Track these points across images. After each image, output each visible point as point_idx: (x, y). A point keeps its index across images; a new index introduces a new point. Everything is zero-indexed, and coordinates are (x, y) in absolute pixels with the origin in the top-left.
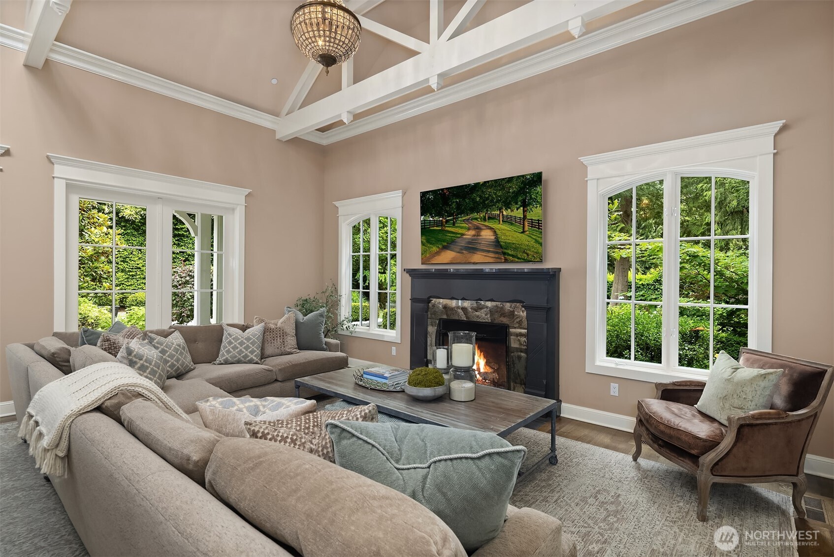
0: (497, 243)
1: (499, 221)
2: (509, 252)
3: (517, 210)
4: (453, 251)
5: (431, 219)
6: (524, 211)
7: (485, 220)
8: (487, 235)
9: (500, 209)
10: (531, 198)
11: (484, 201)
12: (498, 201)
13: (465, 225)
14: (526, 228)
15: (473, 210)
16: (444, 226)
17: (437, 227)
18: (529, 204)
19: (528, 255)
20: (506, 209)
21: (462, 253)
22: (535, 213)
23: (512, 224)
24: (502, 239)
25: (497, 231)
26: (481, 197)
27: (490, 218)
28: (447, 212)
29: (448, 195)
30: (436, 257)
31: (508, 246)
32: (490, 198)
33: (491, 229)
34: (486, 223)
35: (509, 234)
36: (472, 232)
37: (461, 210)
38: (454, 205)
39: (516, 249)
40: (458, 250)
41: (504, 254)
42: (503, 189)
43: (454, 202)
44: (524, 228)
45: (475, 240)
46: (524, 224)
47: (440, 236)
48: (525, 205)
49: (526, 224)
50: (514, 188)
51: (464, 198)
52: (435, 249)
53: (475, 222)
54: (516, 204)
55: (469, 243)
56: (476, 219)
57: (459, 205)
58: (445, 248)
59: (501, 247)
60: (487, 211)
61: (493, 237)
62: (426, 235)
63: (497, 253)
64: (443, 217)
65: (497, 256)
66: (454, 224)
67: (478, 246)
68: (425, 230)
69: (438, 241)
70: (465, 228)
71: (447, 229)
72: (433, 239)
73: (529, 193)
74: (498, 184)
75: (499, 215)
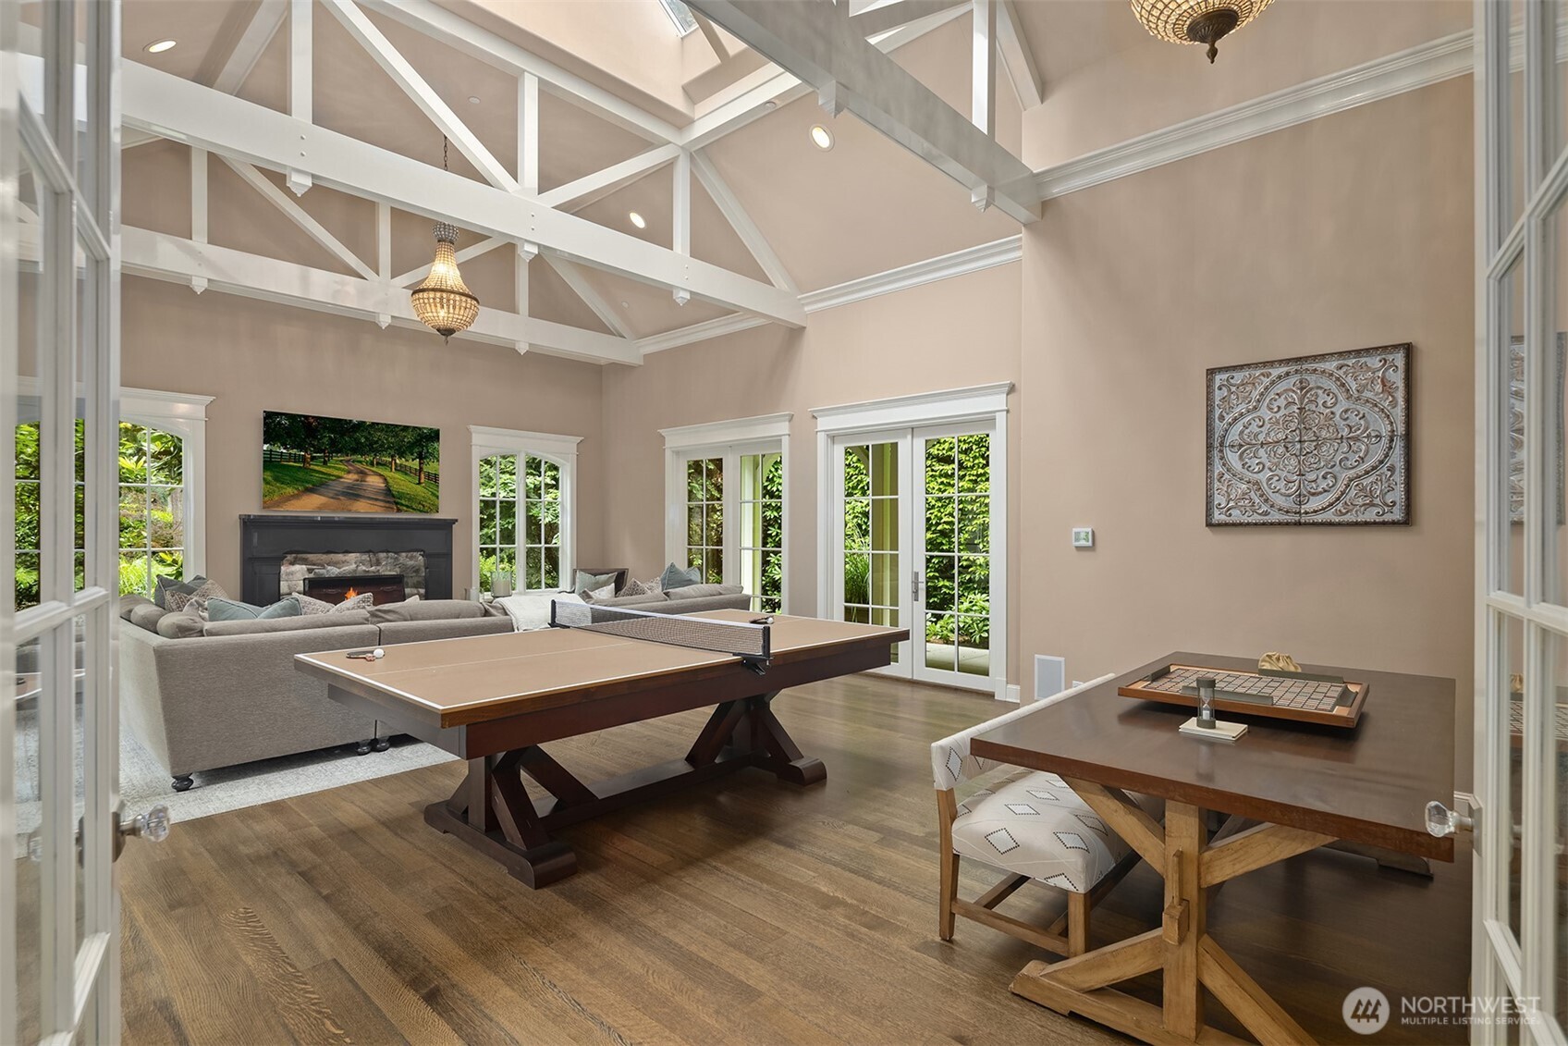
0: (388, 491)
1: (391, 468)
2: (403, 502)
3: (413, 460)
4: (324, 496)
5: (284, 451)
6: (420, 463)
7: (372, 464)
8: (374, 481)
9: (393, 457)
10: (428, 452)
11: (371, 445)
12: (389, 448)
13: (343, 467)
14: (422, 481)
15: (355, 451)
16: (308, 463)
17: (295, 462)
18: (426, 457)
19: (424, 506)
20: (400, 458)
21: (339, 499)
22: (430, 467)
23: (406, 474)
24: (395, 488)
25: (388, 479)
26: (366, 438)
27: (378, 464)
28: (313, 446)
29: (316, 427)
30: (292, 502)
31: (401, 496)
32: (380, 442)
33: (380, 475)
34: (374, 469)
35: (402, 483)
36: (353, 477)
37: (336, 448)
38: (325, 440)
39: (409, 500)
40: (331, 495)
41: (397, 503)
42: (396, 436)
43: (325, 436)
44: (420, 479)
45: (358, 485)
46: (420, 476)
47: (300, 475)
48: (421, 457)
49: (422, 475)
50: (409, 438)
51: (342, 435)
52: (289, 490)
53: (359, 466)
54: (412, 454)
55: (349, 488)
56: (360, 462)
57: (333, 443)
58: (308, 491)
59: (393, 496)
60: (375, 455)
61: (383, 485)
62: (271, 471)
63: (388, 502)
64: (306, 452)
65: (387, 505)
66: (325, 463)
67: (362, 493)
68: (269, 463)
69: (295, 481)
70: (343, 470)
71: (312, 467)
72: (287, 478)
73: (427, 447)
74: (389, 428)
75: (391, 463)
